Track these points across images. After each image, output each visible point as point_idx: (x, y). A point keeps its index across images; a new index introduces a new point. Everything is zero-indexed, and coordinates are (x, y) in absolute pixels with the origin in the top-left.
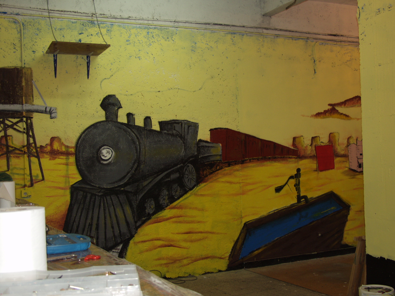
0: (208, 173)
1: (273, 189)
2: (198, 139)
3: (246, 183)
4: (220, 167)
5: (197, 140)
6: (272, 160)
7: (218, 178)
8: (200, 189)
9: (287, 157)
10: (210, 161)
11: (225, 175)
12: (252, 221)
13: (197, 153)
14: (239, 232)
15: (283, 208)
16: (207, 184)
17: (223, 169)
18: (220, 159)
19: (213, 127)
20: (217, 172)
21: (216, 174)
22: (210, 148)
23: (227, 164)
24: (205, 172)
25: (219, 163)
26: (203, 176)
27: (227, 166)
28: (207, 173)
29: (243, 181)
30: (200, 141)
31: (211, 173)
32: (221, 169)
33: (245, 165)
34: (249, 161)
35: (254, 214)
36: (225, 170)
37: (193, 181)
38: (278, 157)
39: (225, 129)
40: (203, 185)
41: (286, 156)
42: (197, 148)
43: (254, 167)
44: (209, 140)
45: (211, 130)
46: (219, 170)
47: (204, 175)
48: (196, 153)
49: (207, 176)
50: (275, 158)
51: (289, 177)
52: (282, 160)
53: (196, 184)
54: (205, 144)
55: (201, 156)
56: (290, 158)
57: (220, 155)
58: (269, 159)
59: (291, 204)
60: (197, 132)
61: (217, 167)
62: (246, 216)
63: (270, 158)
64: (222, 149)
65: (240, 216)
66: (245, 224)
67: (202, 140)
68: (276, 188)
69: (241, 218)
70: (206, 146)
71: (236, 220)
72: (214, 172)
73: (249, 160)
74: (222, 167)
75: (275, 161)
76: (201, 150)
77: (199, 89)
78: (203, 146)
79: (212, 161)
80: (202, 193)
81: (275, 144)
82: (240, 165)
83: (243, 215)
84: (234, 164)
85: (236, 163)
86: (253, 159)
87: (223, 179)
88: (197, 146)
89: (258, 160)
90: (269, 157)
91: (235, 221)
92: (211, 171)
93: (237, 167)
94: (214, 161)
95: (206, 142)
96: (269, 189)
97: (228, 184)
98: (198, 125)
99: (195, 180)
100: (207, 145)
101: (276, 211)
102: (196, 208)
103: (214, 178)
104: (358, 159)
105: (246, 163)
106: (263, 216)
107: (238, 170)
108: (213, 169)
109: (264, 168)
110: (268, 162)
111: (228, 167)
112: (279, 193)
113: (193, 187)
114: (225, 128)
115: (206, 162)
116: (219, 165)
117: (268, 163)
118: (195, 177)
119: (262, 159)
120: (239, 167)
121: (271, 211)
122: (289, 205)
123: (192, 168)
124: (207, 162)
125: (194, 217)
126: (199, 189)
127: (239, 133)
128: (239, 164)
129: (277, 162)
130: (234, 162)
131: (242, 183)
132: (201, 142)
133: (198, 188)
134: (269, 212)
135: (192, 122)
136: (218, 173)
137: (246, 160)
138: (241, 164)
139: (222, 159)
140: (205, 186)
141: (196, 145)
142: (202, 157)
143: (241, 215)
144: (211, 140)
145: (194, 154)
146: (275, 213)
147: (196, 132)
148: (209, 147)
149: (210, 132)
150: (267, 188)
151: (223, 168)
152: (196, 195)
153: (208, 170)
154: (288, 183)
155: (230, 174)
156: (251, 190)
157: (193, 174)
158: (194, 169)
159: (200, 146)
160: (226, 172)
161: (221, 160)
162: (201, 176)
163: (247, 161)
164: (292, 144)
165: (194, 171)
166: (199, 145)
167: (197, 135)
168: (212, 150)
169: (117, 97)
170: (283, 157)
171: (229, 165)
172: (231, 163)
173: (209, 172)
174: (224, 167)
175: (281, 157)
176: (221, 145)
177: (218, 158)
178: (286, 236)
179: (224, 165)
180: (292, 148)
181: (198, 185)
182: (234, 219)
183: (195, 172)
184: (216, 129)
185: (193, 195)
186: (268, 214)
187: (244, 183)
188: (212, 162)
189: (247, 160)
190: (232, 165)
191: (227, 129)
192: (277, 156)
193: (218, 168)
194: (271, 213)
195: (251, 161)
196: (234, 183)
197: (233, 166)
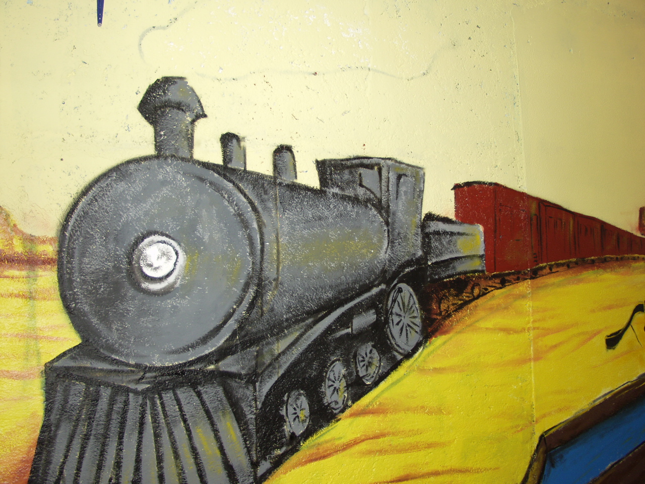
0: (452, 307)
1: (600, 341)
2: (425, 211)
3: (543, 329)
4: (480, 291)
5: (421, 217)
6: (599, 267)
7: (478, 321)
8: (432, 352)
9: (629, 258)
10: (456, 275)
11: (493, 310)
12: (557, 428)
13: (423, 251)
14: (528, 459)
15: (622, 387)
16: (450, 339)
17: (488, 295)
18: (480, 269)
19: (461, 181)
20: (473, 303)
21: (471, 310)
22: (455, 237)
23: (498, 281)
24: (443, 306)
25: (479, 277)
26: (438, 317)
27: (498, 286)
28: (448, 307)
29: (537, 325)
30: (430, 217)
31: (460, 308)
32: (484, 294)
33: (540, 281)
34: (547, 270)
35: (560, 410)
36: (493, 296)
37: (413, 332)
38: (612, 258)
39: (491, 184)
40: (437, 341)
41: (626, 255)
42: (423, 238)
43: (559, 285)
44: (452, 216)
45: (457, 187)
46: (478, 297)
47: (441, 312)
48: (420, 253)
49: (449, 316)
50: (605, 261)
51: (633, 307)
52: (620, 266)
53: (421, 339)
54: (442, 227)
55: (434, 260)
56: (634, 259)
57: (481, 257)
58: (592, 264)
59: (638, 375)
60: (422, 191)
61: (473, 289)
62: (544, 416)
63: (593, 261)
64: (485, 241)
65: (530, 419)
66: (542, 437)
67: (434, 215)
68: (608, 336)
69: (532, 422)
70: (445, 233)
71: (522, 429)
72: (466, 303)
73: (547, 268)
74: (486, 289)
75: (605, 269)
76: (434, 244)
77: (422, 72)
78: (437, 233)
79: (460, 274)
80: (437, 366)
81: (603, 225)
82: (529, 282)
83: (536, 415)
84: (515, 280)
85: (519, 277)
86: (558, 265)
87: (490, 323)
88: (422, 230)
89: (568, 266)
90: (593, 258)
91: (518, 431)
92: (460, 300)
93: (524, 287)
94: (465, 273)
95: (446, 220)
96: (594, 340)
97: (501, 335)
98: (424, 174)
99: (418, 329)
100: (448, 228)
101: (607, 397)
102: (422, 407)
103: (468, 321)
105: (543, 275)
106: (582, 413)
107: (523, 296)
108: (465, 296)
109: (581, 287)
110: (591, 272)
111: (501, 288)
112: (614, 349)
113: (415, 350)
114: (489, 181)
115: (446, 278)
116: (478, 285)
117: (589, 274)
118: (418, 321)
119: (576, 263)
120: (526, 288)
121: (598, 397)
122: (635, 378)
123: (411, 295)
124: (449, 276)
125: (419, 432)
126: (429, 355)
127: (522, 195)
128: (526, 279)
129: (608, 270)
130: (513, 274)
131: (534, 329)
132: (433, 220)
133: (427, 351)
134: (594, 401)
135: (408, 165)
136: (476, 306)
137: (542, 268)
138: (532, 278)
139: (485, 268)
140: (444, 343)
141: (420, 230)
142: (436, 263)
143: (532, 416)
144: (457, 216)
145: (415, 254)
146: (606, 401)
147: (418, 194)
148: (452, 234)
149: (453, 192)
150: (590, 339)
151: (489, 292)
152: (422, 370)
153: (451, 298)
154: (632, 323)
155: (506, 308)
156: (555, 347)
157: (414, 311)
158: (415, 297)
159: (431, 233)
160: (494, 302)
161: (482, 271)
162: (435, 317)
163: (544, 271)
164: (637, 225)
165: (414, 303)
166: (427, 230)
167: (422, 199)
168: (460, 241)
169: (191, 83)
170: (622, 259)
171: (503, 284)
172: (507, 278)
173: (453, 304)
174: (490, 289)
175: (617, 258)
176: (481, 228)
177: (477, 265)
178: (630, 455)
179: (490, 283)
180: (639, 235)
181: (426, 342)
182: (517, 426)
183: (417, 306)
184: (468, 184)
185: (414, 370)
186: (591, 407)
187: (538, 328)
188: (462, 277)
189: (544, 268)
190: (509, 281)
191: (496, 184)
192: (608, 256)
193: (476, 291)
194: (597, 403)
195: (554, 270)
196: (516, 331)
197: (512, 286)
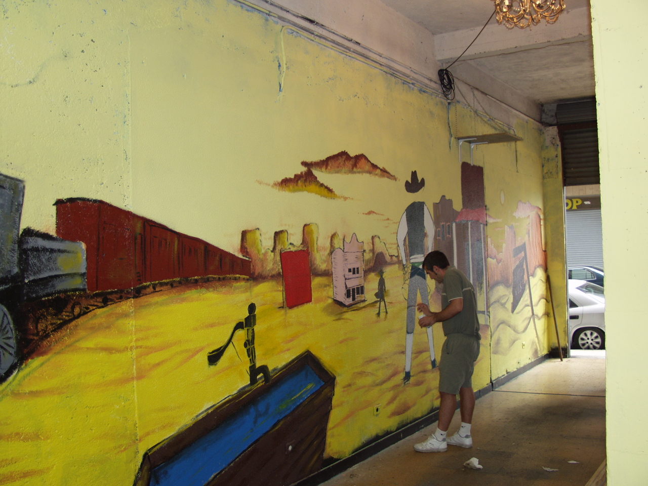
0: (50, 327)
1: (203, 358)
2: (23, 225)
3: (146, 347)
4: (81, 310)
5: (19, 231)
6: (202, 287)
7: (78, 341)
8: (28, 374)
9: (230, 278)
10: (55, 293)
11: (94, 329)
12: (161, 445)
13: (20, 268)
14: (133, 478)
15: (224, 401)
16: (49, 360)
17: (89, 314)
18: (81, 287)
19: (64, 196)
20: (74, 323)
21: (70, 329)
22: (55, 254)
23: (100, 299)
24: (41, 326)
25: (80, 296)
26: (36, 338)
27: (100, 305)
28: (47, 327)
29: (140, 343)
30: (29, 232)
31: (59, 327)
32: (85, 313)
33: (143, 300)
34: (151, 289)
35: (164, 427)
36: (95, 315)
37: (7, 355)
38: (214, 278)
39: (95, 201)
40: (35, 363)
41: (228, 276)
42: (20, 255)
43: (162, 304)
44: (53, 232)
45: (59, 203)
46: (79, 316)
47: (38, 332)
48: (16, 270)
49: (47, 336)
50: (208, 280)
51: (234, 325)
52: (222, 286)
53: (16, 361)
54: (41, 243)
55: (32, 278)
56: (236, 279)
57: (83, 275)
58: (196, 284)
59: (238, 389)
60: (20, 205)
61: (73, 308)
62: (148, 434)
63: (196, 281)
64: (87, 259)
65: (133, 438)
66: (146, 454)
67: (33, 230)
68: (210, 353)
69: (136, 441)
70: (45, 250)
71: (125, 449)
72: (66, 322)
73: (151, 287)
74: (87, 308)
75: (207, 288)
76: (33, 261)
77: (28, 80)
78: (36, 250)
79: (59, 292)
80: (34, 388)
81: (207, 246)
82: (132, 300)
83: (140, 433)
84: (117, 299)
85: (122, 296)
86: (162, 284)
87: (90, 343)
88: (19, 246)
89: (172, 285)
90: (196, 277)
91: (122, 451)
92: (60, 319)
93: (127, 306)
94: (66, 291)
95: (46, 236)
96: (197, 357)
97: (102, 355)
98: (24, 187)
99: (12, 351)
100: (48, 244)
101: (210, 411)
102: (17, 434)
103: (68, 341)
104: (346, 279)
105: (146, 294)
106: (185, 428)
107: (126, 315)
108: (65, 315)
109: (184, 305)
110: (194, 291)
111: (103, 307)
112: (216, 365)
113: (9, 373)
114: (94, 198)
115: (44, 296)
116: (79, 303)
117: (192, 293)
118: (12, 342)
119: (180, 282)
120: (129, 307)
121: (201, 411)
122: (235, 392)
123: (5, 314)
124: (48, 295)
125: (13, 461)
126: (24, 378)
127: (128, 215)
128: (129, 298)
129: (211, 290)
130: (116, 292)
131: (137, 347)
132: (31, 236)
133: (22, 374)
134: (197, 416)
135: (6, 177)
136: (76, 326)
137: (145, 287)
138: (135, 297)
139: (86, 287)
140: (42, 365)
141: (17, 245)
142: (34, 281)
143: (135, 435)
144: (58, 232)
145: (10, 271)
146: (208, 415)
147: (16, 207)
148: (52, 251)
149: (55, 207)
150: (192, 356)
151: (90, 311)
152: (17, 395)
153: (49, 318)
154: (233, 340)
155: (108, 327)
156: (158, 364)
157: (8, 331)
158: (9, 317)
159: (29, 250)
160: (96, 321)
161: (84, 290)
162: (31, 337)
163: (148, 290)
164: (239, 247)
165: (9, 323)
166: (25, 247)
167: (20, 214)
168: (61, 259)
170: (224, 279)
171: (106, 302)
172: (109, 297)
173: (52, 324)
174: (91, 308)
175: (219, 278)
176: (83, 246)
177: (78, 283)
179: (92, 302)
180: (240, 256)
181: (21, 364)
182: (122, 445)
183: (12, 326)
184: (71, 200)
185: (7, 395)
186: (194, 422)
187: (141, 347)
188: (62, 296)
189: (148, 286)
190: (112, 300)
191: (101, 202)
192: (211, 276)
193: (77, 310)
194: (200, 417)
195: (157, 289)
196: (118, 351)
197: (114, 305)
